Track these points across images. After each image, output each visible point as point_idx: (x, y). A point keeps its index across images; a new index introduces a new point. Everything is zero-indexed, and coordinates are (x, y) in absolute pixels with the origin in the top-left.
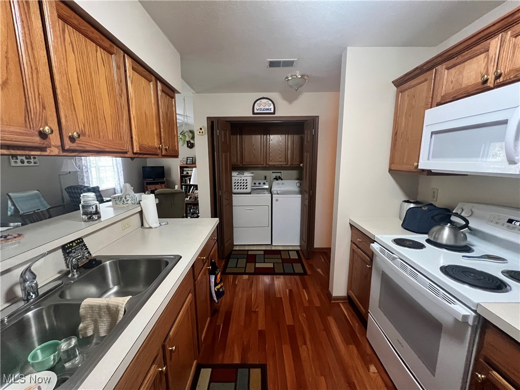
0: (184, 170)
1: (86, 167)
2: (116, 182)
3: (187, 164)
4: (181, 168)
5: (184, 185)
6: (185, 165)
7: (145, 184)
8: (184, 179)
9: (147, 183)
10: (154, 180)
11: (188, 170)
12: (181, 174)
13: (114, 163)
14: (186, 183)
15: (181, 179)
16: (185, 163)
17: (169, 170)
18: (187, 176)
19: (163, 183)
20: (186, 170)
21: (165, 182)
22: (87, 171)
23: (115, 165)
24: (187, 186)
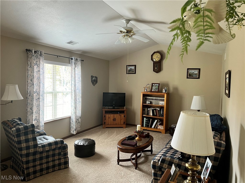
0: (147, 99)
1: (38, 94)
2: (72, 110)
3: (151, 91)
4: (144, 96)
5: (146, 117)
6: (149, 93)
7: (104, 112)
8: (146, 110)
9: (105, 111)
10: (114, 108)
11: (153, 99)
12: (143, 103)
13: (73, 89)
14: (148, 114)
15: (143, 110)
16: (149, 90)
17: (131, 97)
18: (150, 107)
19: (123, 112)
20: (150, 99)
21: (125, 112)
22: (39, 98)
23: (73, 91)
24: (149, 118)
